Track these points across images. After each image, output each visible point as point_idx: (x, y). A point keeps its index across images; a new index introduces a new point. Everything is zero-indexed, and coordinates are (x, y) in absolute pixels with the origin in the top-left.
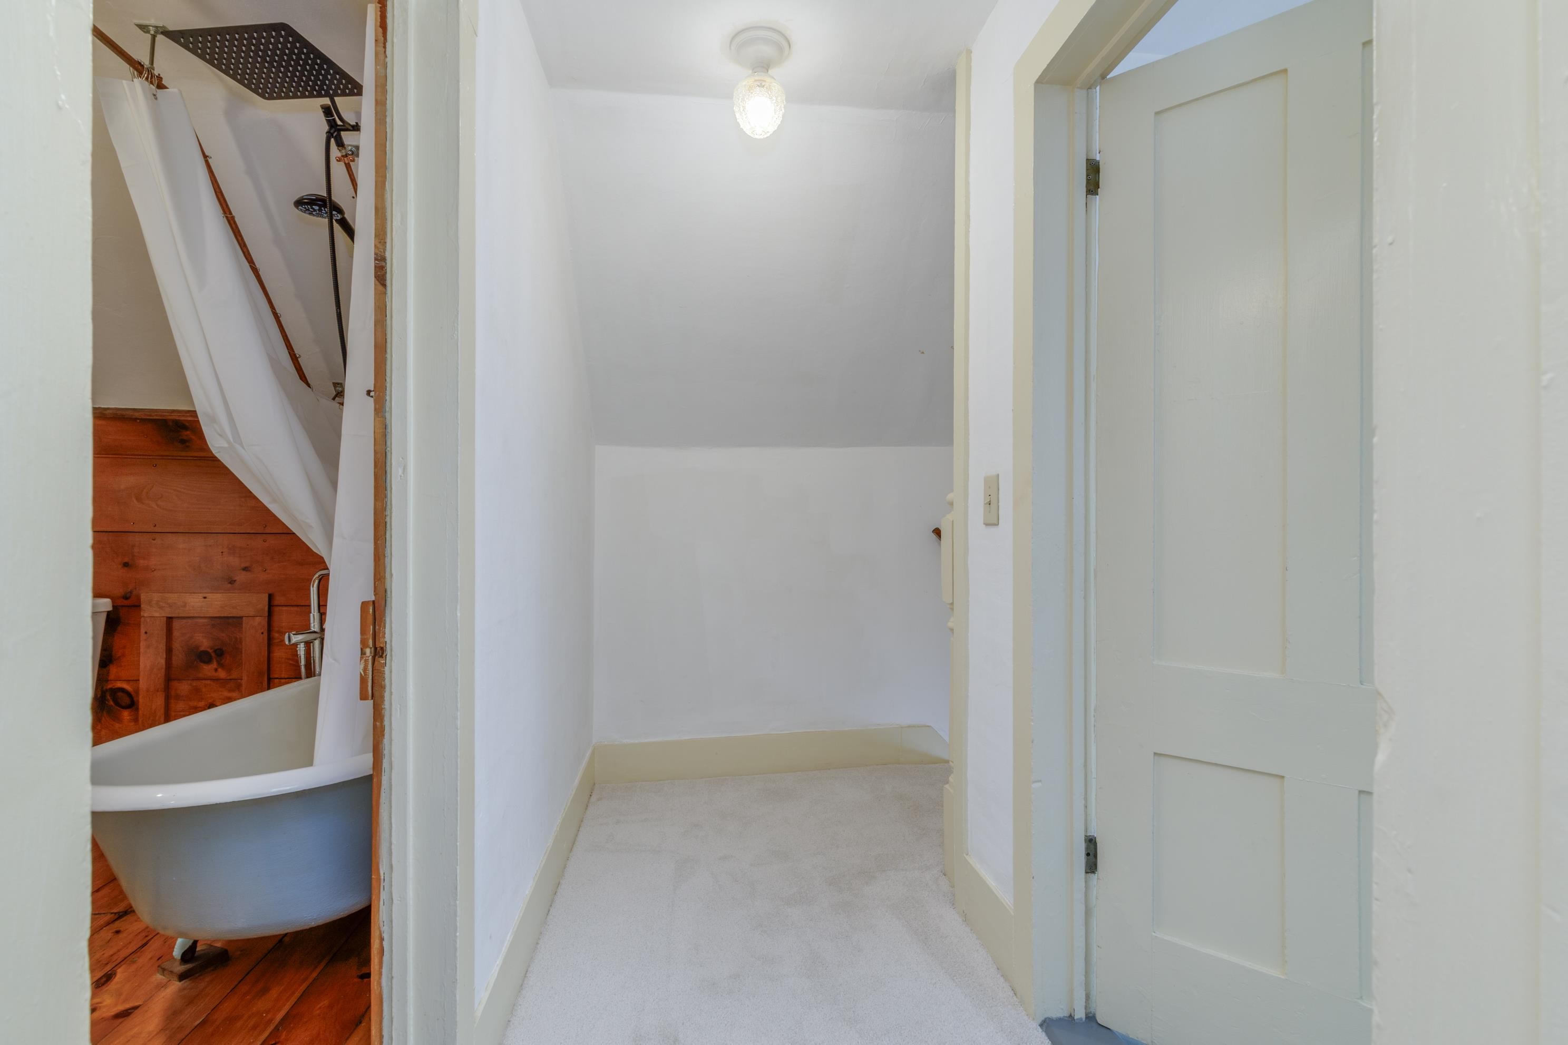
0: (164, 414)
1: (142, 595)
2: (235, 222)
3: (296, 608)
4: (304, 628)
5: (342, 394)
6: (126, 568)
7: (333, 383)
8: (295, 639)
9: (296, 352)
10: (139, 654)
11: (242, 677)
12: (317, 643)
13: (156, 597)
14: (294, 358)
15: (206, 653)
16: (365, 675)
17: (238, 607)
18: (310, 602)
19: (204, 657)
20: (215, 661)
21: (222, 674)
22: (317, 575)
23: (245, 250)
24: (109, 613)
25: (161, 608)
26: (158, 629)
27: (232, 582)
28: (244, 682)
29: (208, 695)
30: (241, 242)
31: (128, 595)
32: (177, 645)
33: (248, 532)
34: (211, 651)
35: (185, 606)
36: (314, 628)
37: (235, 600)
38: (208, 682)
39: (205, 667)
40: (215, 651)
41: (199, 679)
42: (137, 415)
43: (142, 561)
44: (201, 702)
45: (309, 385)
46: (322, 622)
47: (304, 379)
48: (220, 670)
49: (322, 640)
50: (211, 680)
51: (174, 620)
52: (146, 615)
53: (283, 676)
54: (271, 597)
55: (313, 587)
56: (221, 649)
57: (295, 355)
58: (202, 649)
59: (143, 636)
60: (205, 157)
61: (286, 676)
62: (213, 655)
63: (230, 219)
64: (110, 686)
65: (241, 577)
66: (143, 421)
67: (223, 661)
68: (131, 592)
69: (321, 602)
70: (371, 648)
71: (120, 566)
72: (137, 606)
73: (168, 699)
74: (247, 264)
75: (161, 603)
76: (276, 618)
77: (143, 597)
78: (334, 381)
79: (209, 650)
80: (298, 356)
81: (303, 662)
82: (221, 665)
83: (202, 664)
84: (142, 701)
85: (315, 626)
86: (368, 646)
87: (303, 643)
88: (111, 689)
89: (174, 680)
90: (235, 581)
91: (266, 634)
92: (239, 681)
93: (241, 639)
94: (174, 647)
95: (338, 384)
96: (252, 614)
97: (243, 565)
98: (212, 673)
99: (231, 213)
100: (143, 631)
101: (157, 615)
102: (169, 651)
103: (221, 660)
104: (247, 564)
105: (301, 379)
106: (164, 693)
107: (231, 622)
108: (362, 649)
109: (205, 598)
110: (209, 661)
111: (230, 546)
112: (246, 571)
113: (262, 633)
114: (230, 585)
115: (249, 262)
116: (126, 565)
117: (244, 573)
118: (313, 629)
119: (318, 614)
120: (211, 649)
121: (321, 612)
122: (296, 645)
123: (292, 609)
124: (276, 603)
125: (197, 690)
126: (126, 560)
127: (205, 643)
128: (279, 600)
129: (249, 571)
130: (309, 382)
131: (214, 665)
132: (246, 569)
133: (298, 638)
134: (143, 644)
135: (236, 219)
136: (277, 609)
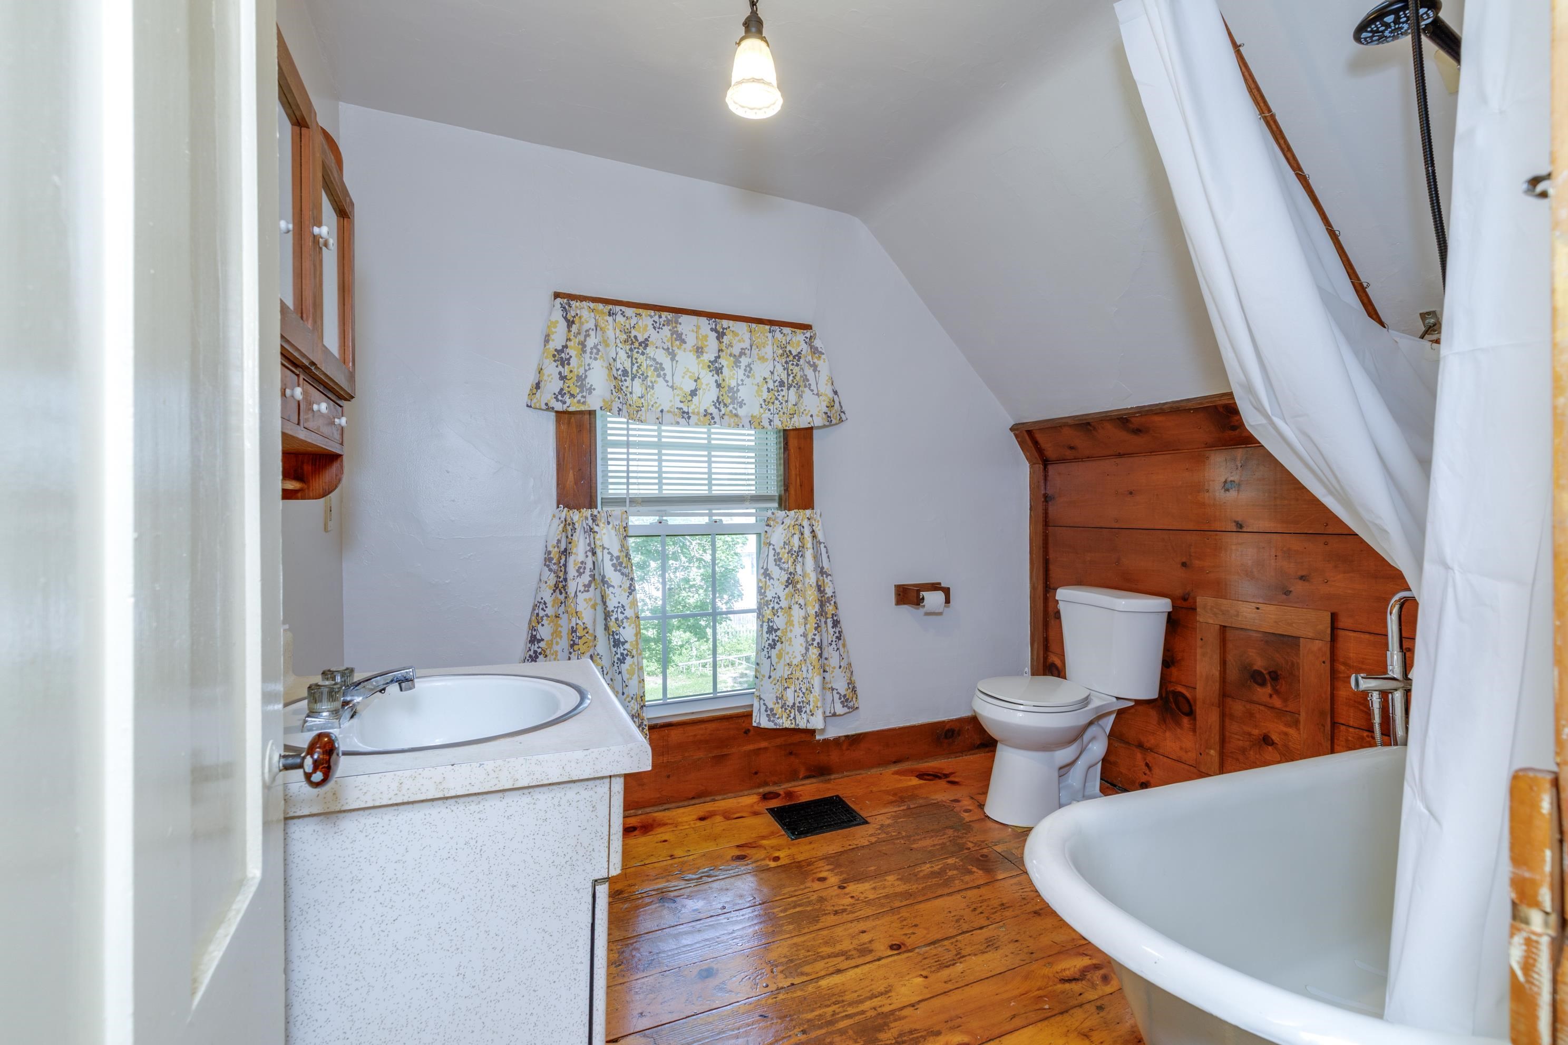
0: (1214, 399)
1: (1198, 598)
2: (1275, 122)
3: (1367, 636)
4: (1379, 670)
5: (1435, 328)
6: (1184, 568)
7: (1421, 314)
8: (1365, 684)
9: (1363, 280)
10: (1195, 661)
11: (1299, 711)
12: (1398, 696)
13: (1210, 601)
14: (1361, 290)
15: (1259, 673)
16: (1528, 981)
17: (1294, 625)
18: (1387, 631)
19: (1257, 678)
20: (1269, 685)
21: (1277, 702)
22: (1397, 597)
23: (1289, 155)
24: (1169, 613)
25: (1215, 614)
26: (1212, 637)
27: (1287, 593)
28: (1303, 717)
29: (1263, 724)
30: (1284, 146)
31: (1187, 596)
32: (1230, 658)
33: (1306, 532)
34: (1265, 672)
35: (1237, 615)
36: (1393, 672)
37: (1291, 616)
38: (1262, 708)
39: (1258, 689)
40: (1270, 673)
41: (1252, 702)
42: (1190, 405)
43: (1197, 562)
44: (1256, 729)
45: (1382, 324)
46: (1407, 665)
47: (1374, 316)
48: (1274, 696)
49: (1407, 693)
50: (1265, 706)
51: (1227, 629)
52: (1201, 620)
53: (1351, 723)
54: (1334, 617)
55: (1391, 615)
56: (1275, 672)
57: (1361, 284)
58: (1255, 668)
59: (1199, 643)
60: (1236, 47)
61: (1356, 725)
62: (1267, 677)
63: (1269, 119)
64: (1172, 689)
65: (1298, 588)
66: (1196, 410)
67: (1278, 687)
68: (1189, 594)
69: (1403, 632)
70: (1547, 913)
71: (1179, 566)
72: (1193, 609)
73: (1223, 716)
74: (1292, 173)
75: (1215, 610)
76: (1340, 644)
77: (1199, 600)
78: (1422, 312)
79: (1263, 670)
80: (1365, 285)
81: (1377, 720)
82: (1277, 692)
83: (1256, 686)
84: (1199, 711)
85: (1395, 668)
86: (1537, 904)
87: (1377, 693)
88: (1173, 691)
89: (1228, 697)
90: (1291, 592)
91: (1328, 664)
92: (1297, 715)
93: (1298, 664)
94: (1227, 659)
95: (1428, 313)
96: (1311, 635)
97: (1301, 573)
98: (1266, 699)
99: (1269, 110)
100: (1199, 637)
101: (1211, 621)
102: (1224, 663)
103: (1276, 686)
104: (1304, 573)
105: (1370, 315)
106: (1218, 709)
107: (1289, 642)
108: (1514, 904)
109: (1258, 608)
110: (1263, 684)
111: (1284, 549)
112: (1304, 580)
113: (1324, 662)
114: (1285, 596)
115: (1294, 170)
116: (1184, 565)
117: (1300, 582)
118: (1391, 674)
119: (1400, 654)
120: (1266, 670)
121: (1404, 647)
122: (1365, 694)
123: (1362, 636)
124: (1341, 625)
125: (1251, 715)
126: (1184, 560)
127: (1259, 664)
128: (1344, 622)
129: (1308, 581)
130: (1383, 320)
131: (1268, 690)
132: (1302, 578)
133: (1370, 683)
134: (1199, 651)
135: (1277, 118)
136: (1341, 633)
